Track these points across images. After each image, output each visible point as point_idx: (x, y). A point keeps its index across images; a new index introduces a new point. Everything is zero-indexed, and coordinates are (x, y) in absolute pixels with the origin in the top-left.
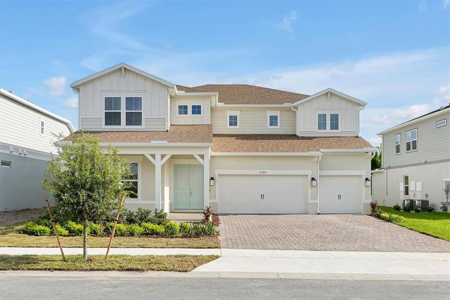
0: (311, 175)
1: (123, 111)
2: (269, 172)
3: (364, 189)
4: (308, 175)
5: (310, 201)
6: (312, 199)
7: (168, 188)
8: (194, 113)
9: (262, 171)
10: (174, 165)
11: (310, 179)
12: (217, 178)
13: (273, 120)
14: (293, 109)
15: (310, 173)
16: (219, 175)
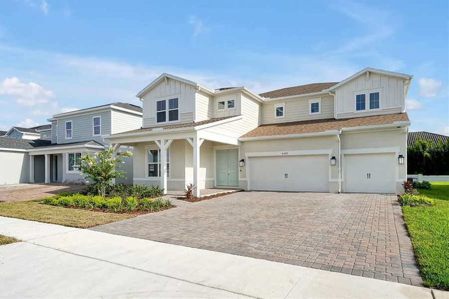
0: (332, 155)
1: (167, 110)
2: (290, 153)
3: (397, 167)
4: (328, 154)
5: (330, 180)
6: (332, 178)
7: (206, 169)
8: (229, 107)
9: (284, 152)
10: (216, 151)
11: (330, 157)
12: (247, 160)
13: (315, 108)
14: (331, 94)
15: (330, 152)
16: (249, 157)
